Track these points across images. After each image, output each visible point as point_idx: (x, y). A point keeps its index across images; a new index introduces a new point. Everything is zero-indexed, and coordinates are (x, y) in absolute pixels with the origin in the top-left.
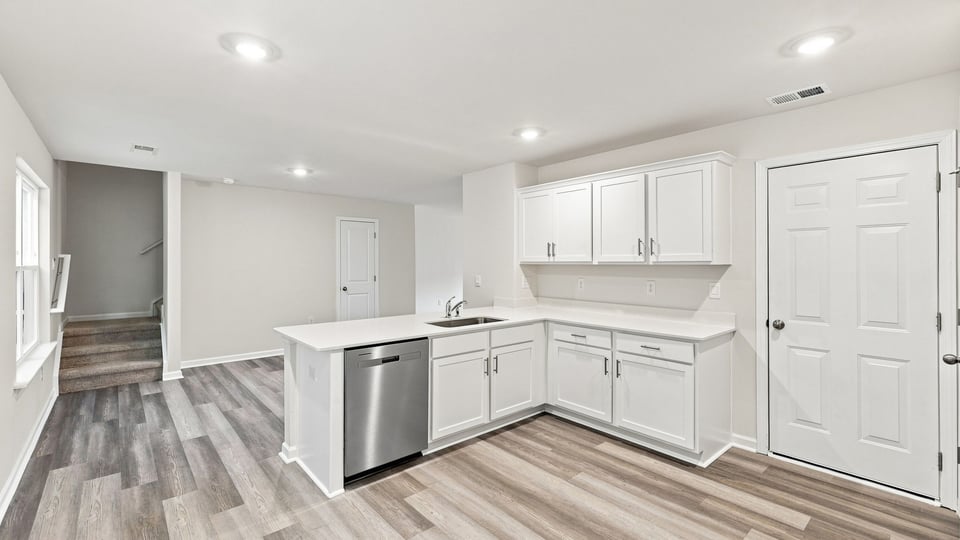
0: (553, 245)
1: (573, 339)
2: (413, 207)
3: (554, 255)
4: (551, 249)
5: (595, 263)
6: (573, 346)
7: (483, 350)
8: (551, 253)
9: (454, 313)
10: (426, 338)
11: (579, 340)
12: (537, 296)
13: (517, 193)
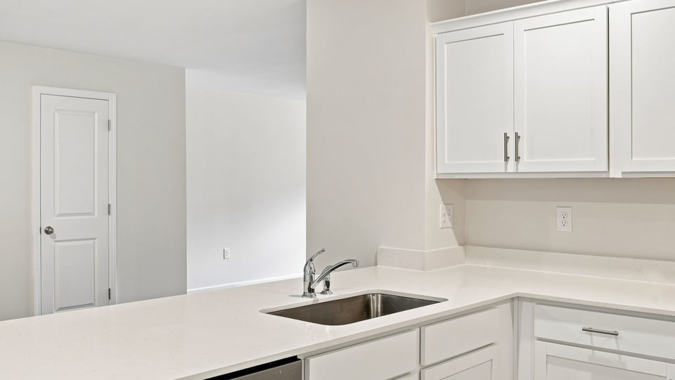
0: (517, 137)
1: (586, 339)
2: (181, 72)
3: (517, 158)
4: (511, 144)
5: (615, 173)
6: (584, 354)
7: (407, 374)
8: (511, 154)
9: (319, 287)
10: (294, 359)
11: (598, 340)
12: (463, 243)
13: (431, 31)
